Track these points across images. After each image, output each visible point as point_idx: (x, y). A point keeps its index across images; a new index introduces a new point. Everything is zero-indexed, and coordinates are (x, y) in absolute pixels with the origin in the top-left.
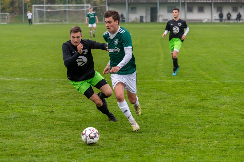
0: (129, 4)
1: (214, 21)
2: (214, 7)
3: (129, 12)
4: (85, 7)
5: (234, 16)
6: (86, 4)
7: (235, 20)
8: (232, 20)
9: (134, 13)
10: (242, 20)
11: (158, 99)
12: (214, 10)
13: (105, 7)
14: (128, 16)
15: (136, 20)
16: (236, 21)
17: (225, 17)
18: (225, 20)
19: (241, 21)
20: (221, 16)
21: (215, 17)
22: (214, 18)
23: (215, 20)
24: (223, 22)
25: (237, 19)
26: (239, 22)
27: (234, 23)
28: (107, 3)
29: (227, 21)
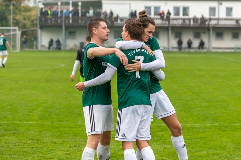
0: (66, 28)
1: (171, 50)
2: (172, 33)
3: (66, 38)
4: (11, 31)
5: (196, 43)
6: (13, 26)
7: (197, 48)
8: (194, 48)
9: (73, 39)
10: (206, 48)
11: (71, 147)
12: (171, 36)
13: (36, 31)
14: (65, 42)
15: (74, 47)
16: (198, 50)
17: (185, 44)
18: (185, 48)
19: (205, 50)
20: (180, 43)
21: (173, 44)
22: (171, 46)
23: (173, 48)
24: (183, 50)
25: (199, 48)
26: (201, 50)
27: (196, 53)
28: (38, 26)
29: (187, 50)
